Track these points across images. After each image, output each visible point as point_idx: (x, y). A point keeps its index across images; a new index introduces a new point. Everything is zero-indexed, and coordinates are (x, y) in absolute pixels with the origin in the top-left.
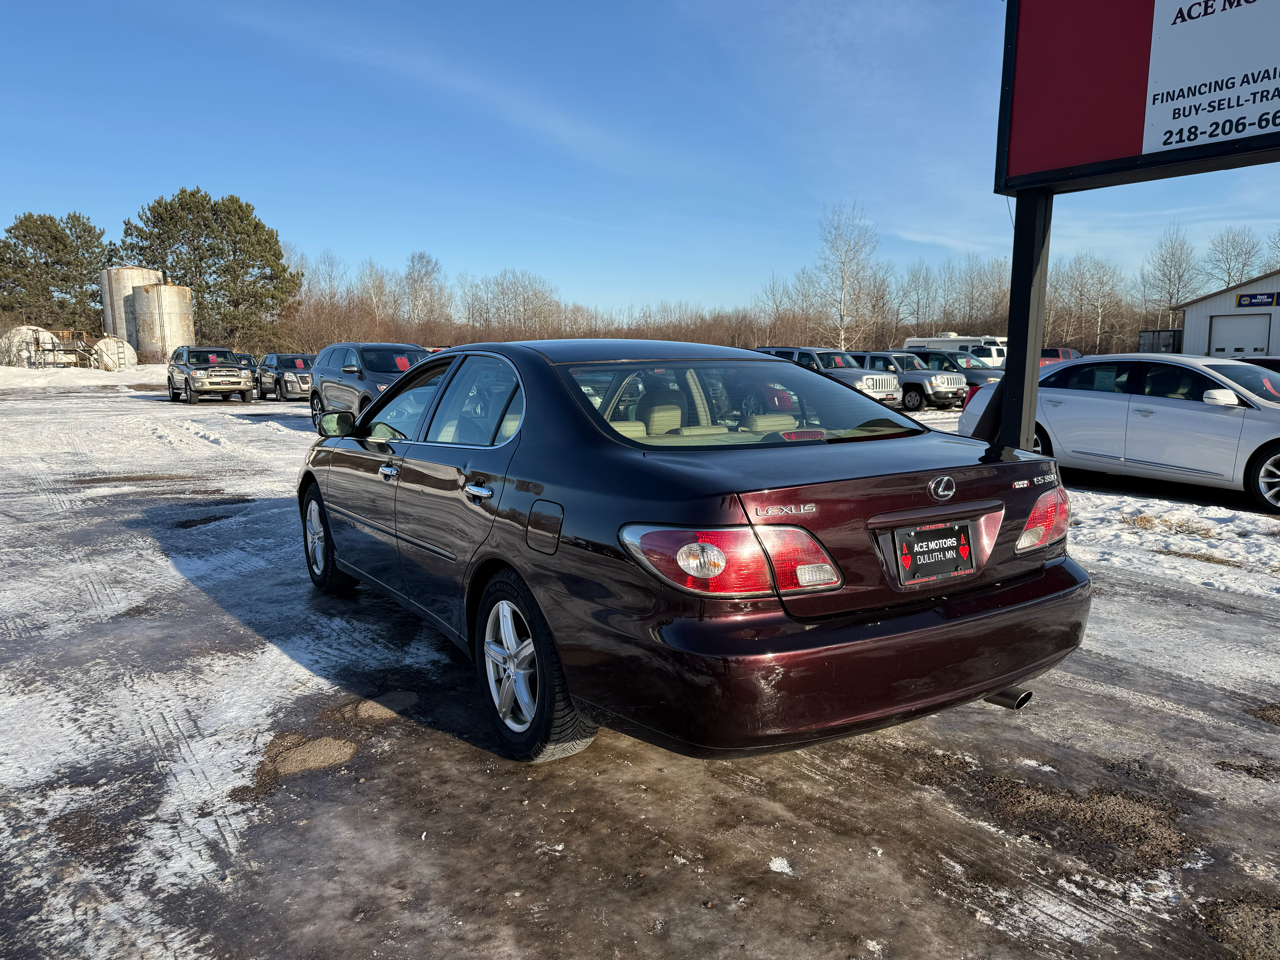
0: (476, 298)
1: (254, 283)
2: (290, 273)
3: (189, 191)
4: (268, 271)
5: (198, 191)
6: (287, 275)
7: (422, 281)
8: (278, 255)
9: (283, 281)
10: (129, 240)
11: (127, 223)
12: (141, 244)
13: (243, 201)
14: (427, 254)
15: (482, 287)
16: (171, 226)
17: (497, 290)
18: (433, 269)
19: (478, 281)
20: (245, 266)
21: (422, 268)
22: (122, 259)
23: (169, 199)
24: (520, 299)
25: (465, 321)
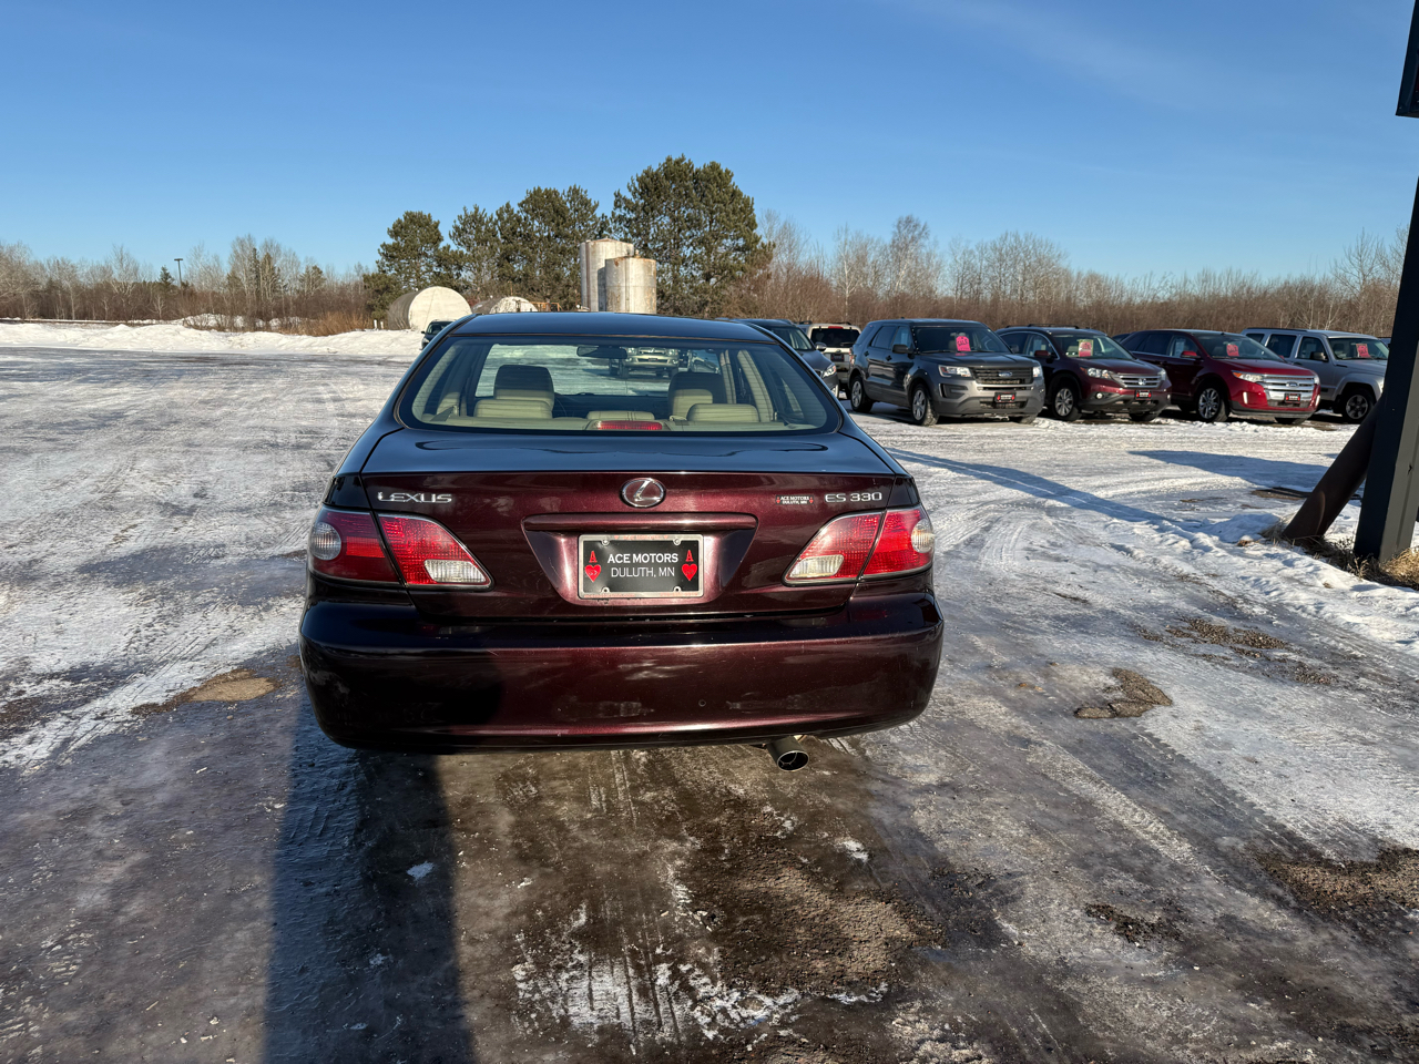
0: (968, 266)
1: (727, 255)
2: (762, 244)
3: (674, 159)
4: (741, 242)
5: (683, 159)
6: (759, 246)
7: (907, 249)
8: (752, 225)
9: (757, 254)
10: (618, 213)
11: (618, 195)
12: (628, 216)
13: (723, 168)
14: (915, 217)
15: (977, 253)
16: (655, 197)
17: (994, 256)
18: (920, 234)
19: (972, 247)
20: (717, 237)
21: (909, 233)
22: (611, 232)
23: (655, 169)
24: (1020, 268)
25: (951, 294)
